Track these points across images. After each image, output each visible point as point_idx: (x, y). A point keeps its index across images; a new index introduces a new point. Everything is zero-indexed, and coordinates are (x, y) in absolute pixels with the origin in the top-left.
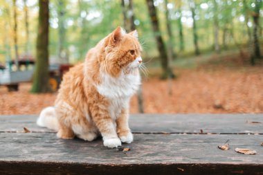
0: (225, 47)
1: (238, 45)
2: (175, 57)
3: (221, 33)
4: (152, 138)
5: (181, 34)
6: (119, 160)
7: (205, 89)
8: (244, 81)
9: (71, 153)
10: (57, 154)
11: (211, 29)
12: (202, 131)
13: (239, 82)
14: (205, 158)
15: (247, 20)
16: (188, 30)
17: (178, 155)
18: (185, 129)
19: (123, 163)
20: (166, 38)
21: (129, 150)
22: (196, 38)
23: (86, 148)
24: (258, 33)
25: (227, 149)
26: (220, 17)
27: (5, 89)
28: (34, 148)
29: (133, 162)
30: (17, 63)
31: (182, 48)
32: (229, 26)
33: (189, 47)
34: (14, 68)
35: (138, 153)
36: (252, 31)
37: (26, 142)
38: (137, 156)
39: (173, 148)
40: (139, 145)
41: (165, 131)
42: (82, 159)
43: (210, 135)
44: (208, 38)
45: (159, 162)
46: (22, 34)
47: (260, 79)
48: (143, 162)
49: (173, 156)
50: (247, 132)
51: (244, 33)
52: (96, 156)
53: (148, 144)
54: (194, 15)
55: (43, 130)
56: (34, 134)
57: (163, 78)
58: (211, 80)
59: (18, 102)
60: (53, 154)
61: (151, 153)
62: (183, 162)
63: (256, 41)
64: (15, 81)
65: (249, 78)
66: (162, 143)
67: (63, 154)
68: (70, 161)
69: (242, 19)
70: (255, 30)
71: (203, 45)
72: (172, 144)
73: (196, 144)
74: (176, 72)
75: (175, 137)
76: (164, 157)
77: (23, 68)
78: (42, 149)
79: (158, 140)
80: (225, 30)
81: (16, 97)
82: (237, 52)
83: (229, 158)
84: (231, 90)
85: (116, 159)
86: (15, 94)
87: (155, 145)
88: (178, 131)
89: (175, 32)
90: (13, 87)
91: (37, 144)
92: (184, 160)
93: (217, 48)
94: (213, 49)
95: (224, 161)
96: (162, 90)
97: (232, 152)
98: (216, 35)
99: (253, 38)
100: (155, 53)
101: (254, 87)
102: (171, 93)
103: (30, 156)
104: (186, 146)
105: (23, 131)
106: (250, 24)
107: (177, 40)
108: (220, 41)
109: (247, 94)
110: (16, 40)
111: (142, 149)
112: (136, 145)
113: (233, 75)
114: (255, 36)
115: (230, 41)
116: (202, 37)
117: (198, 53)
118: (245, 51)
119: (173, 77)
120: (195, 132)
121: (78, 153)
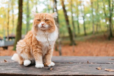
0: (97, 32)
1: (103, 32)
2: (76, 36)
3: (95, 26)
4: (64, 65)
5: (78, 27)
6: (47, 73)
7: (89, 50)
8: (106, 46)
9: (24, 70)
10: (17, 71)
11: (91, 25)
12: (88, 62)
13: (104, 47)
14: (90, 73)
15: (106, 21)
16: (82, 25)
17: (76, 71)
18: (80, 61)
19: (49, 75)
20: (72, 28)
21: (53, 69)
22: (85, 28)
23: (32, 68)
24: (111, 26)
25: (100, 69)
26: (95, 20)
27: (2, 49)
28: (7, 68)
29: (54, 74)
30: (8, 38)
31: (79, 33)
32: (99, 24)
33: (82, 32)
34: (7, 40)
35: (57, 70)
36: (109, 26)
37: (4, 66)
38: (56, 72)
39: (74, 69)
40: (58, 67)
41: (70, 62)
42: (29, 72)
43: (92, 64)
44: (90, 29)
45: (67, 74)
46: (11, 26)
47: (113, 46)
48: (59, 74)
49: (74, 72)
50: (109, 63)
51: (105, 26)
52: (36, 71)
53: (62, 67)
54: (84, 19)
55: (13, 62)
56: (9, 63)
57: (71, 45)
58: (92, 46)
59: (7, 54)
60: (16, 70)
61: (63, 70)
62: (79, 74)
63: (111, 30)
64: (6, 45)
65: (108, 45)
66: (69, 66)
67: (20, 70)
68: (23, 73)
69: (104, 21)
70: (110, 25)
71: (88, 31)
72: (74, 67)
73: (86, 67)
74: (76, 43)
75: (75, 64)
76: (70, 72)
77: (11, 40)
78: (11, 68)
79: (67, 65)
80: (97, 25)
81: (6, 52)
82: (103, 34)
83: (101, 73)
84: (100, 50)
85: (46, 73)
86: (6, 51)
87: (66, 67)
88: (77, 62)
89: (76, 26)
90: (5, 48)
91: (9, 66)
92: (79, 73)
93: (94, 33)
94: (92, 33)
95: (99, 74)
96: (70, 50)
97: (103, 70)
98: (93, 27)
99: (109, 29)
100: (67, 34)
101: (110, 49)
102: (74, 51)
103: (4, 71)
104: (80, 68)
105: (4, 61)
106: (108, 23)
107: (77, 29)
108: (95, 30)
109: (107, 52)
110: (8, 28)
111: (59, 69)
112: (56, 67)
113: (101, 44)
114: (110, 27)
115: (99, 30)
116: (87, 28)
117: (86, 34)
118: (106, 34)
119: (75, 45)
120: (85, 62)
121: (28, 70)
